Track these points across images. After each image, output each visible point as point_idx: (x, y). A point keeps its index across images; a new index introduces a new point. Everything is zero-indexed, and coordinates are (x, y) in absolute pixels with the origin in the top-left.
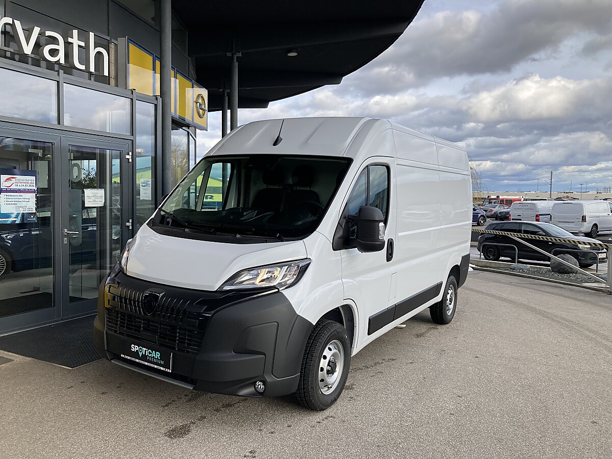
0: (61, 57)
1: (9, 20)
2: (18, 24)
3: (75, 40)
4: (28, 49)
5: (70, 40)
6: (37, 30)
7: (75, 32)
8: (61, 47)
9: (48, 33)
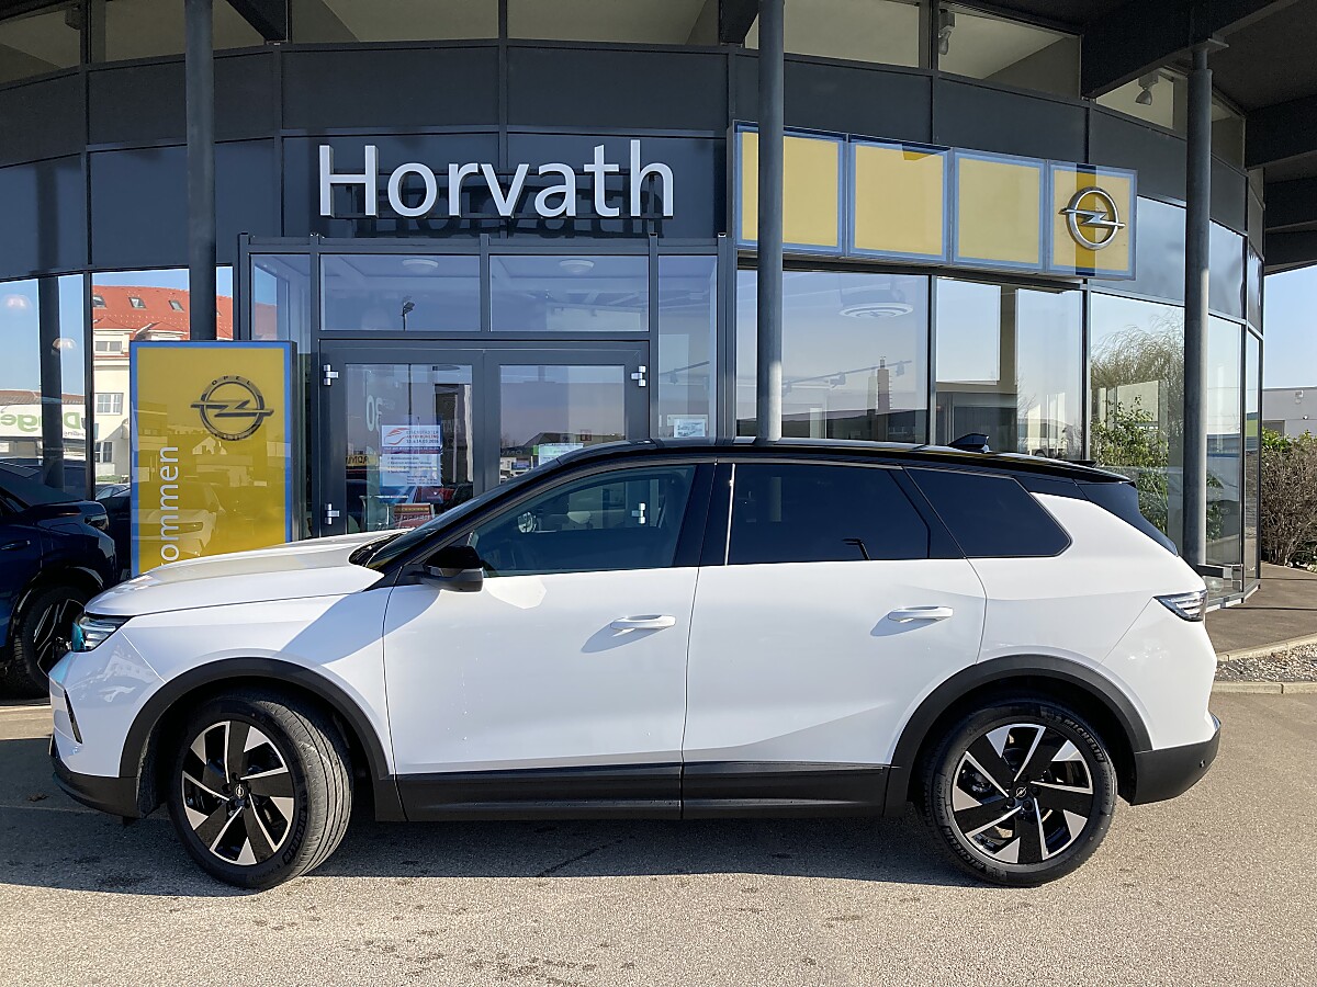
0: (570, 206)
1: (472, 168)
2: (488, 170)
3: (599, 167)
4: (505, 207)
5: (587, 168)
6: (522, 170)
7: (599, 151)
8: (569, 189)
9: (542, 169)
